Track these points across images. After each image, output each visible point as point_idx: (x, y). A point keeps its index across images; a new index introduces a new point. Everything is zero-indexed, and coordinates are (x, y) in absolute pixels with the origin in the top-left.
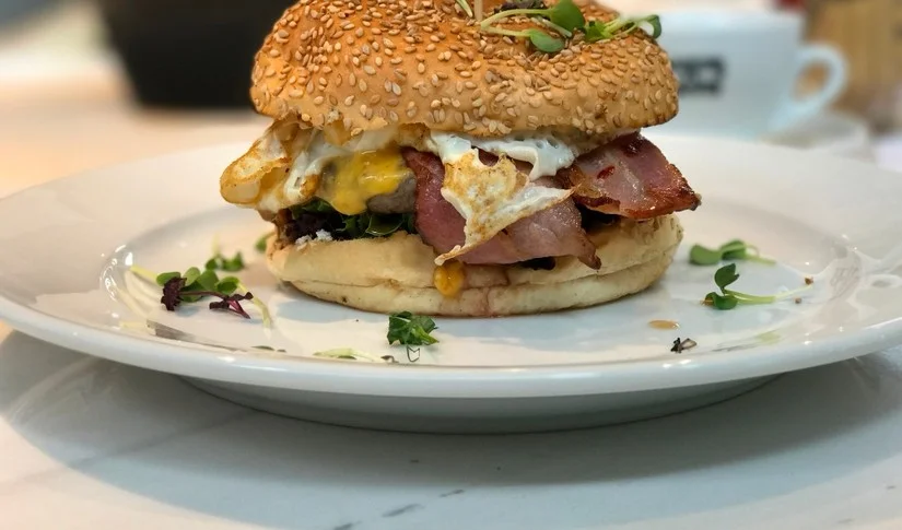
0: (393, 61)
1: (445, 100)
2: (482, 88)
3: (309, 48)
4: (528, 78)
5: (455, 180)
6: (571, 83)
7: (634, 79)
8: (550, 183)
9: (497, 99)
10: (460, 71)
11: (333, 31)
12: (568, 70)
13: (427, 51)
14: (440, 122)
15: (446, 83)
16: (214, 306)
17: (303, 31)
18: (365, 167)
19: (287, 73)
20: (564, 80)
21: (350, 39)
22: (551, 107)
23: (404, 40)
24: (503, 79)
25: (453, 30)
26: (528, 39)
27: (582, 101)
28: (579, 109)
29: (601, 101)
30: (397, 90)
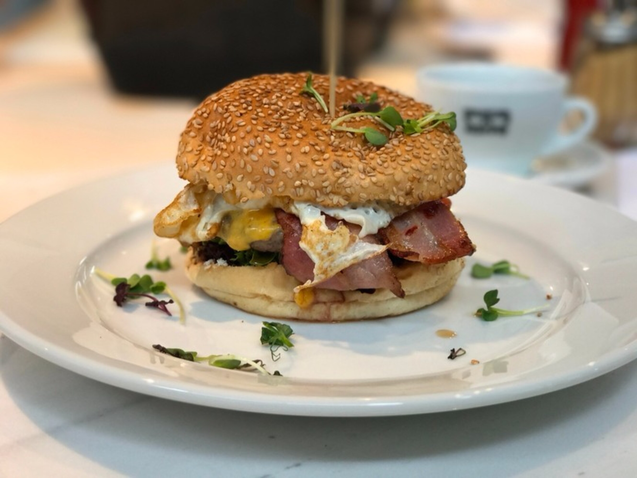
0: (270, 152)
1: (304, 181)
2: (329, 173)
3: (216, 134)
4: (361, 166)
5: (309, 238)
6: (390, 171)
7: (434, 166)
8: (372, 240)
9: (340, 181)
10: (315, 161)
11: (231, 126)
12: (389, 160)
13: (293, 146)
14: (300, 196)
15: (305, 169)
16: (148, 305)
17: (212, 121)
18: (250, 220)
19: (200, 151)
20: (386, 168)
21: (242, 134)
22: (375, 188)
23: (279, 136)
24: (344, 167)
25: (313, 128)
26: (364, 134)
27: (397, 183)
28: (395, 189)
29: (409, 184)
30: (272, 173)
